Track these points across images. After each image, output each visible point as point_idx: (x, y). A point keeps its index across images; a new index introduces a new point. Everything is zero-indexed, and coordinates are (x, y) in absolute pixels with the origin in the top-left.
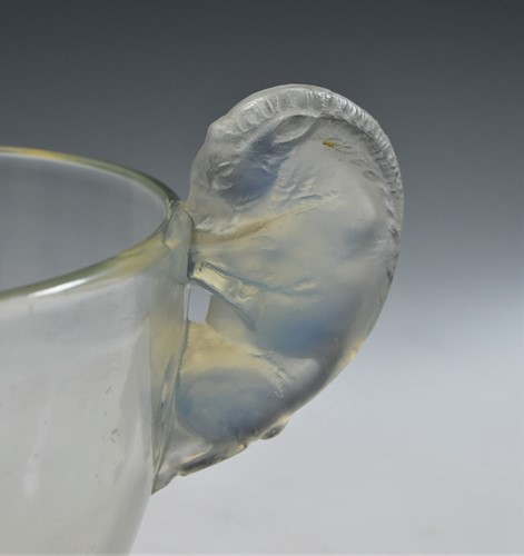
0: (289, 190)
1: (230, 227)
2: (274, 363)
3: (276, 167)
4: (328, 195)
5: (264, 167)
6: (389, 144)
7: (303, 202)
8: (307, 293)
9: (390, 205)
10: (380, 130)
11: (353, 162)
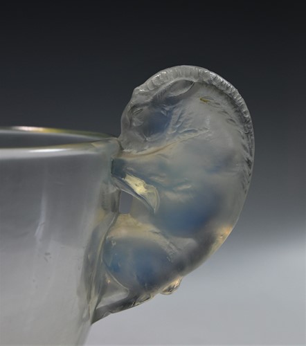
0: (178, 126)
1: (142, 150)
2: (167, 238)
3: (170, 112)
4: (201, 130)
5: (162, 112)
6: (244, 103)
7: (186, 134)
8: (186, 192)
9: (245, 142)
10: (238, 94)
11: (219, 112)
